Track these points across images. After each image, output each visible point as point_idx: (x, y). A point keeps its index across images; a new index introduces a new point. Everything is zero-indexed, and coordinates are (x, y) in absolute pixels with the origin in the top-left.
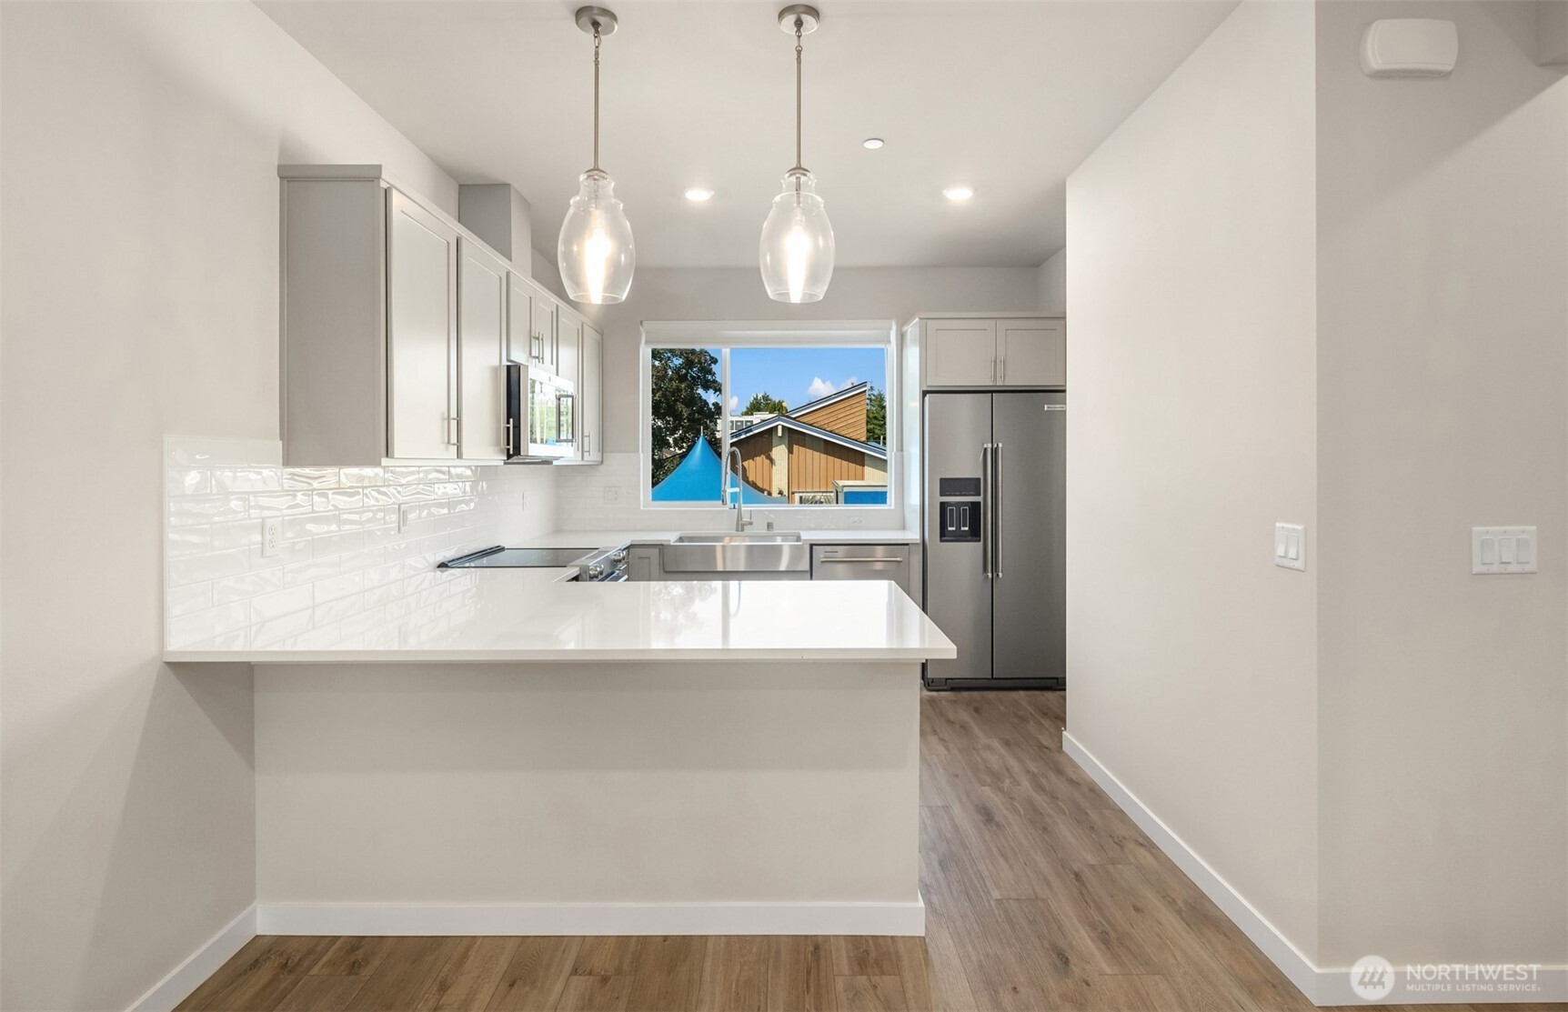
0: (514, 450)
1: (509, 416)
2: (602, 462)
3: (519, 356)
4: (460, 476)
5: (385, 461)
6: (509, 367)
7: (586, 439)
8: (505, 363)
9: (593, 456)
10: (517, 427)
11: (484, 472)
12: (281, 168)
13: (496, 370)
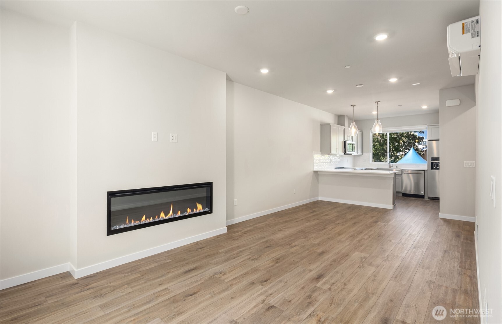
0: (345, 152)
1: (345, 148)
2: (362, 155)
3: (346, 139)
4: (338, 156)
5: (331, 154)
6: (345, 141)
7: (358, 151)
8: (344, 141)
9: (360, 153)
10: (346, 149)
11: (341, 156)
12: (321, 124)
13: (343, 142)
